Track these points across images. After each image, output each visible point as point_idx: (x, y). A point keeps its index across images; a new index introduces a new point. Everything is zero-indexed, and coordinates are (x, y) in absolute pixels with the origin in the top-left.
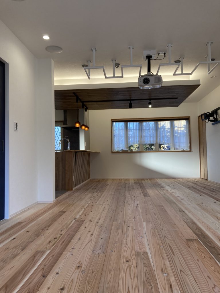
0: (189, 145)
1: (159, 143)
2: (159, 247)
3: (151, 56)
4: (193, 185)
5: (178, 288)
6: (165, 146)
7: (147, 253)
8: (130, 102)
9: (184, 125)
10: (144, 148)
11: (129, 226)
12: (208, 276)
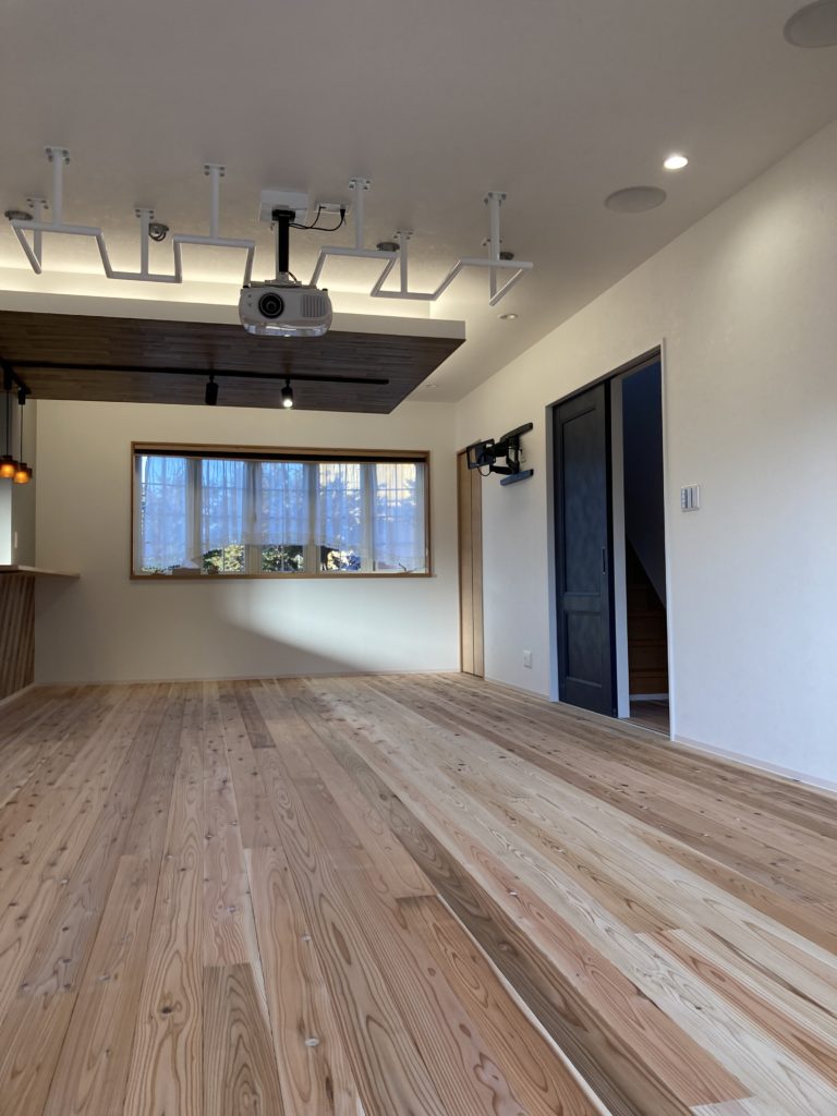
0: (423, 555)
1: (319, 543)
2: (295, 939)
3: (292, 215)
4: (435, 696)
5: (353, 1086)
6: (344, 556)
7: (247, 966)
8: (212, 378)
9: (410, 482)
10: (266, 561)
11: (183, 870)
12: (462, 1027)
